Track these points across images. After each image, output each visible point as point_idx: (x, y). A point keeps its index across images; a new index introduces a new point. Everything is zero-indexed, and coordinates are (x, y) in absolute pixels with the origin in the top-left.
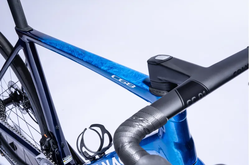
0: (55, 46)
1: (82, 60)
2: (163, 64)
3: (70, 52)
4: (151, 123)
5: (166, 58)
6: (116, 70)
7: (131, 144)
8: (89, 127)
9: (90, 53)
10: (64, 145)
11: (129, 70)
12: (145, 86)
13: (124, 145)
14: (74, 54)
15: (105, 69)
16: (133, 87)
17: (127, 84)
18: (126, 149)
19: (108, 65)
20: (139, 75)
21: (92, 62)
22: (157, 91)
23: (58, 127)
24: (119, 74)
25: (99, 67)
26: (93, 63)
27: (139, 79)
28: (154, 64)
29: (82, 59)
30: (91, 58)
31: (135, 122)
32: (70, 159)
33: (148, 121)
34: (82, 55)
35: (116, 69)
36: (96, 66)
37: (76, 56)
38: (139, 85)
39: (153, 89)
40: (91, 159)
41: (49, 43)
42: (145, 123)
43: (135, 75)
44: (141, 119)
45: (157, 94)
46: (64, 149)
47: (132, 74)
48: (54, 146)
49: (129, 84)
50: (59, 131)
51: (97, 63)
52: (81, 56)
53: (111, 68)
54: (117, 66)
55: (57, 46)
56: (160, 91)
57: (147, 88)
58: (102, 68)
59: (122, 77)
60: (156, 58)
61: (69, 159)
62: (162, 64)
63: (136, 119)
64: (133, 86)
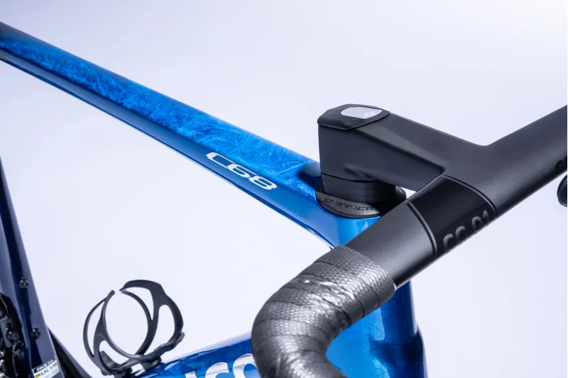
0: (38, 60)
1: (121, 105)
2: (364, 130)
3: (84, 80)
4: (355, 296)
5: (372, 114)
6: (219, 138)
7: (307, 357)
8: (122, 287)
9: (141, 87)
10: (39, 334)
11: (255, 140)
12: (303, 187)
13: (288, 361)
14: (97, 86)
15: (190, 134)
16: (269, 188)
17: (252, 180)
18: (295, 372)
19: (196, 123)
20: (284, 156)
21: (150, 113)
22: (340, 204)
23: (27, 284)
24: (229, 151)
25: (172, 126)
26: (152, 116)
27: (286, 167)
28: (338, 130)
29: (119, 101)
30: (147, 103)
31: (312, 293)
32: (54, 369)
33: (345, 290)
34: (119, 91)
35: (219, 135)
36: (161, 125)
37: (104, 93)
38: (288, 183)
39: (325, 196)
40: (120, 372)
41: (18, 52)
42: (338, 297)
43: (274, 156)
44: (326, 283)
45: (339, 210)
46: (39, 342)
47: (265, 153)
48: (11, 335)
49: (257, 178)
50: (27, 293)
51: (164, 117)
52: (116, 94)
53: (207, 132)
54: (221, 128)
55: (43, 59)
56: (348, 203)
57: (309, 192)
58: (181, 130)
59: (238, 158)
60: (344, 113)
61: (51, 371)
62: (360, 129)
63: (311, 284)
64: (270, 184)
